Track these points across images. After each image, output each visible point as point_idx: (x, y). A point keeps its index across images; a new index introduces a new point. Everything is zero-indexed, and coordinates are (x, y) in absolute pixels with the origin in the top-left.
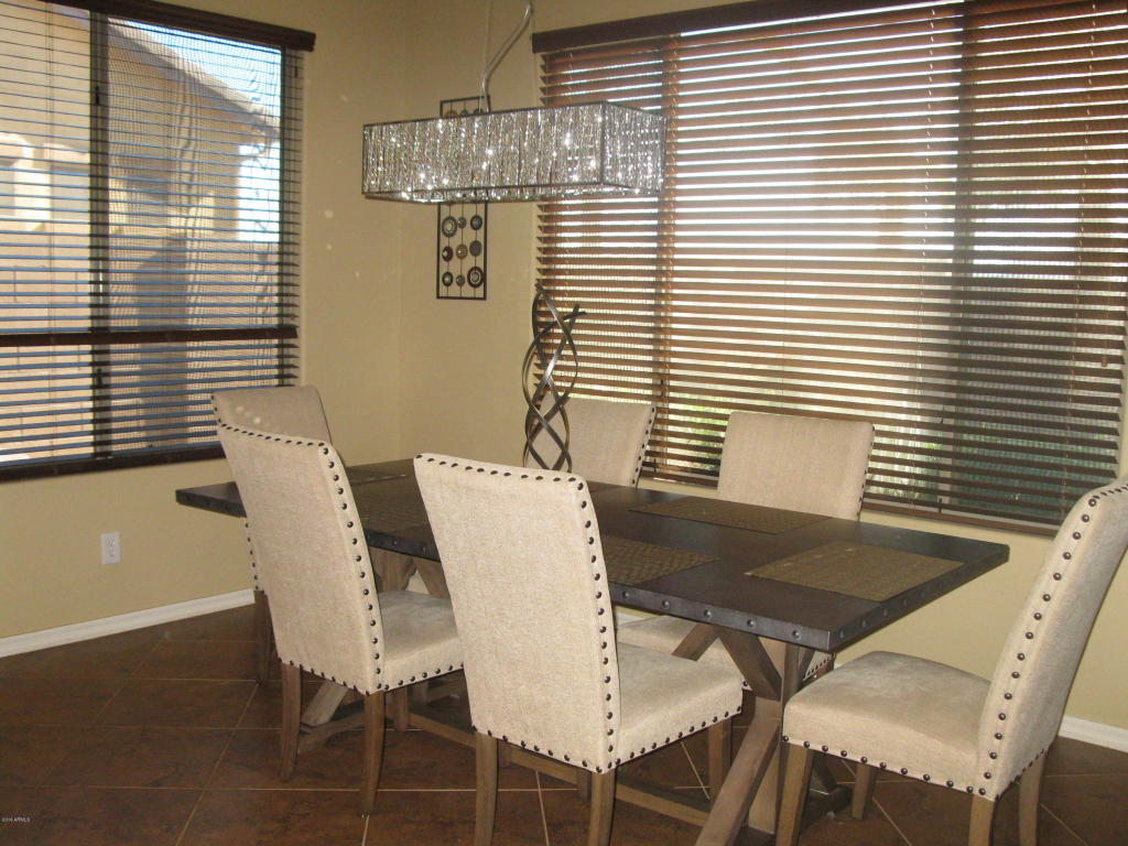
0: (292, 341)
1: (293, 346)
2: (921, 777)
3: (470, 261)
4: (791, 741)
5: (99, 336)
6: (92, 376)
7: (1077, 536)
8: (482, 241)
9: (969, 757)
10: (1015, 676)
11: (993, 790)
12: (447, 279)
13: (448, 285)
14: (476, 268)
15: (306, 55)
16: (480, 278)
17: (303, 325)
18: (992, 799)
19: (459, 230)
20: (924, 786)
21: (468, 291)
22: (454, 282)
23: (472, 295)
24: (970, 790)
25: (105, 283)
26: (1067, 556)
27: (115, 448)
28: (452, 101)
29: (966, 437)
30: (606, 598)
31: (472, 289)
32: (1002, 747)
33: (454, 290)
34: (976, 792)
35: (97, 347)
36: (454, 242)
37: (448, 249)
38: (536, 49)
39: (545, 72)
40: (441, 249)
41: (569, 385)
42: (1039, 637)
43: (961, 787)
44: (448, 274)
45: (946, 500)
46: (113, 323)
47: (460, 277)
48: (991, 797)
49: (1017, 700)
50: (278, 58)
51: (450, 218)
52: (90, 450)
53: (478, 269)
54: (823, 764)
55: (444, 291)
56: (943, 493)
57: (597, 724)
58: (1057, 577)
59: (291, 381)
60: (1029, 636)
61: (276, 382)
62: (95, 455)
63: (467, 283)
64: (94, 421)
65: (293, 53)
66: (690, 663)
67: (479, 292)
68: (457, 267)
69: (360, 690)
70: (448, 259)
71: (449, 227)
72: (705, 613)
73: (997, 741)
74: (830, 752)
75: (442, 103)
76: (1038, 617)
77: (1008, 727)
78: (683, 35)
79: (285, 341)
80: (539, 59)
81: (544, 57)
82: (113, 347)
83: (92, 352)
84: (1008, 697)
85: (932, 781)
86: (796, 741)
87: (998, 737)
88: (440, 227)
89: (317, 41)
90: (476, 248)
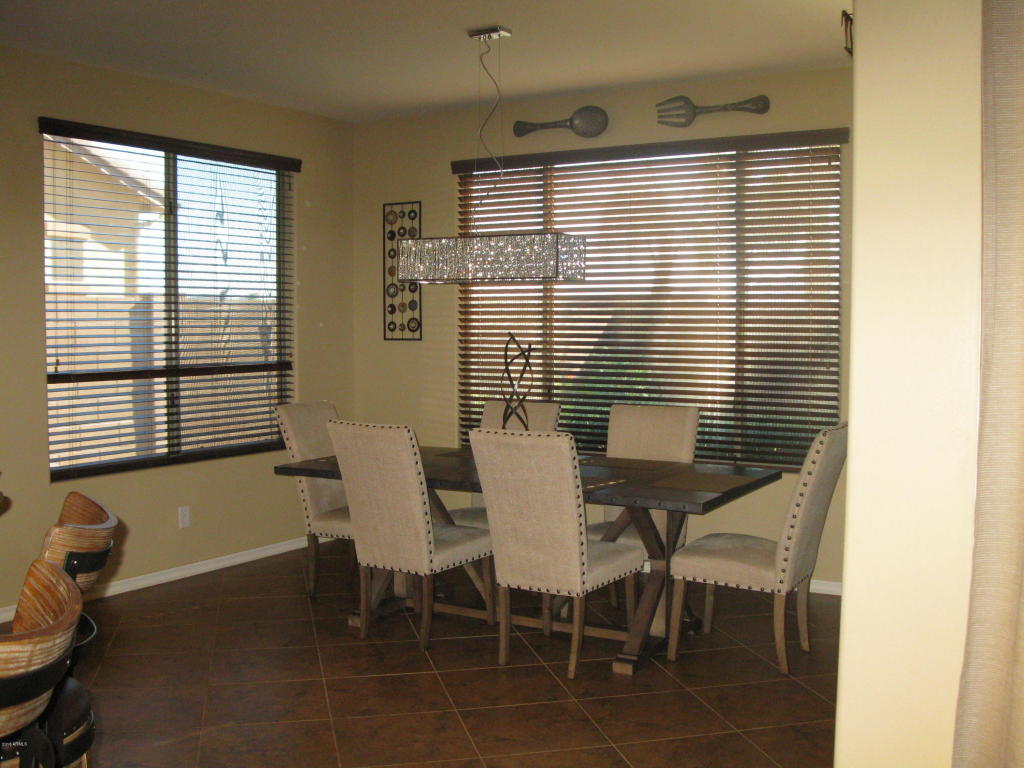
0: (288, 372)
1: (289, 376)
2: (747, 588)
3: (409, 314)
4: (676, 577)
5: (173, 372)
6: (166, 399)
7: (818, 452)
8: (417, 300)
9: (770, 575)
10: (792, 527)
11: (785, 589)
12: (392, 327)
13: (392, 330)
14: (414, 319)
15: (295, 174)
16: (417, 325)
17: (296, 360)
18: (784, 594)
19: (400, 293)
20: (749, 593)
21: (408, 334)
22: (397, 329)
23: (411, 337)
24: (773, 591)
25: (177, 335)
26: (814, 463)
27: (184, 448)
28: (392, 204)
29: (748, 416)
30: (581, 499)
31: (411, 334)
32: (787, 565)
33: (397, 334)
34: (776, 592)
35: (170, 380)
36: (397, 301)
37: (392, 306)
38: (455, 172)
39: (461, 186)
40: (387, 305)
41: (526, 390)
42: (803, 506)
43: (768, 590)
44: (392, 323)
45: (739, 455)
46: (182, 362)
47: (402, 325)
48: (783, 593)
49: (794, 540)
50: (274, 177)
51: (393, 285)
52: (166, 450)
53: (416, 320)
54: (694, 589)
55: (389, 334)
56: (737, 451)
57: (576, 569)
58: (810, 473)
59: (288, 400)
60: (798, 505)
61: (276, 401)
62: (169, 453)
63: (407, 329)
64: (167, 430)
65: (287, 173)
66: (611, 544)
67: (417, 335)
68: (399, 318)
69: (420, 573)
70: (393, 311)
71: (392, 290)
72: (635, 502)
73: (785, 563)
74: (697, 581)
75: (384, 205)
76: (801, 495)
77: (790, 555)
78: (556, 166)
79: (283, 372)
80: (456, 178)
81: (460, 178)
82: (182, 378)
83: (166, 383)
84: (789, 538)
85: (753, 589)
86: (678, 577)
87: (786, 560)
88: (386, 291)
89: (303, 166)
90: (413, 305)
